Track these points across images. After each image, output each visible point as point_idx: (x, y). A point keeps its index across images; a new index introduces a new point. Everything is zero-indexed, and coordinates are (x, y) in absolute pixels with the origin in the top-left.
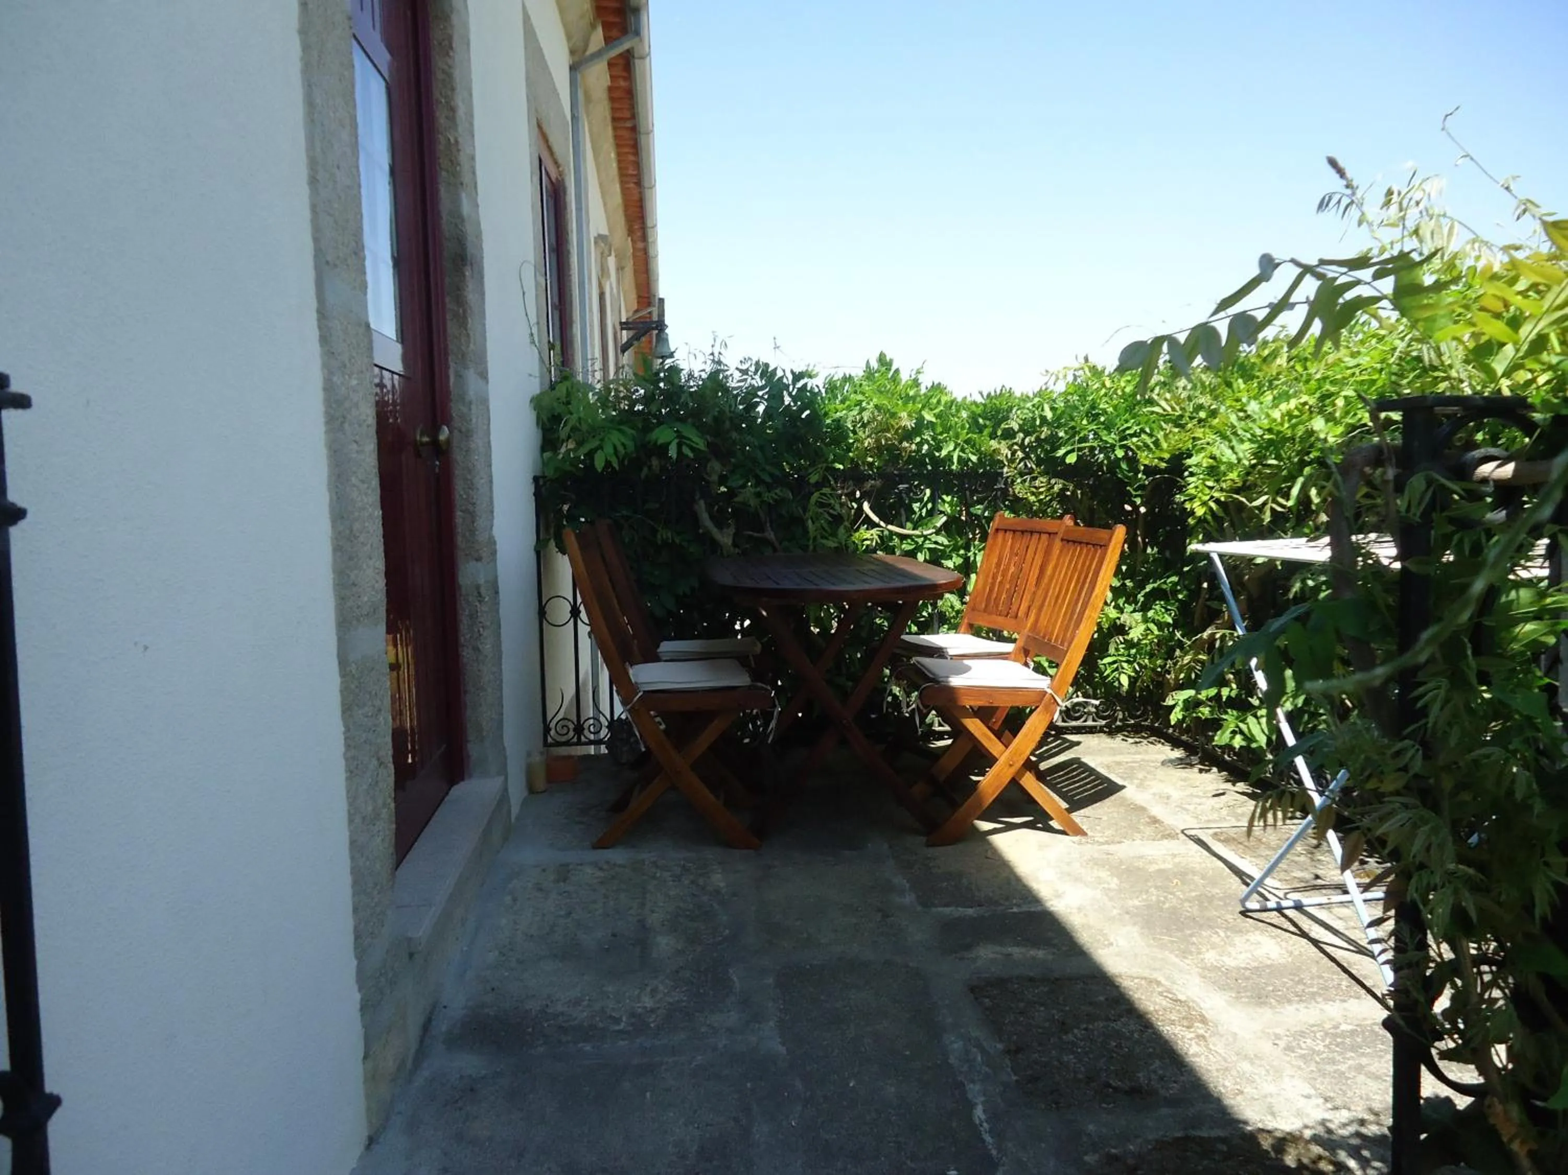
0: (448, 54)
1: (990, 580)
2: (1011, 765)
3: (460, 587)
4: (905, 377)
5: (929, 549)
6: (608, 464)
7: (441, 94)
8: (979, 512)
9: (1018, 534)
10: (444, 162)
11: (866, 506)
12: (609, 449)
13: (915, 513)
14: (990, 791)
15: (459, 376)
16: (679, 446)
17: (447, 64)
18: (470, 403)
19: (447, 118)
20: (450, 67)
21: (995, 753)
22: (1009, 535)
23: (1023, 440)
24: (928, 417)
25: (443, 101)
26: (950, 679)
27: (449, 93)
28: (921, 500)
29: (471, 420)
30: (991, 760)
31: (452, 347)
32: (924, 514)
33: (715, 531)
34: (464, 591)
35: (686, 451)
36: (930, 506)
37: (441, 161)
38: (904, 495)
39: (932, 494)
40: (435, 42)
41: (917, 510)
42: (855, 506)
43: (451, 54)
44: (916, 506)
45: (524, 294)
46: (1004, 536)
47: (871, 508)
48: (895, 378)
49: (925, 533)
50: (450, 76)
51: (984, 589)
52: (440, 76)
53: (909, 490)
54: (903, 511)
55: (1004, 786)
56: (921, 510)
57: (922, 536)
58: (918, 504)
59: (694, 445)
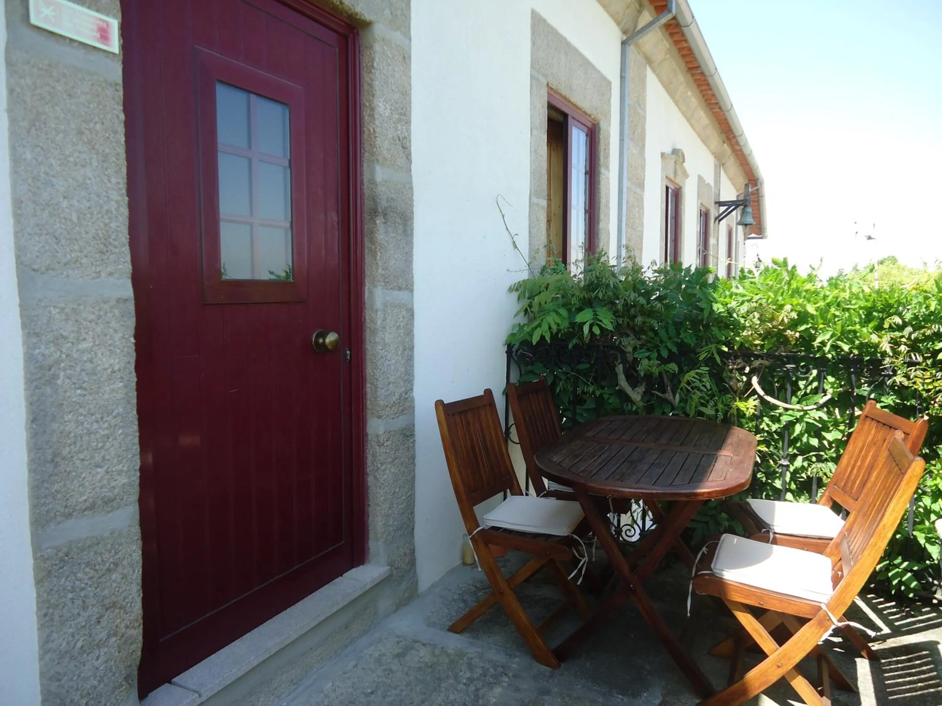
0: (371, 72)
1: (853, 462)
2: (779, 667)
3: (367, 435)
4: (803, 273)
5: (807, 423)
6: (542, 338)
7: (367, 100)
8: (865, 394)
9: (881, 425)
10: (367, 146)
11: (755, 380)
12: (545, 327)
13: (800, 389)
14: (757, 684)
15: (371, 292)
16: (591, 326)
17: (370, 78)
18: (377, 311)
19: (369, 115)
20: (372, 80)
21: (766, 650)
22: (874, 424)
23: (910, 334)
24: (811, 309)
25: (368, 104)
26: (724, 573)
27: (371, 98)
28: (807, 379)
29: (376, 322)
30: (760, 655)
31: (367, 272)
32: (808, 391)
33: (628, 390)
34: (369, 438)
35: (596, 330)
36: (815, 384)
37: (365, 146)
38: (791, 374)
39: (819, 375)
40: (364, 64)
41: (802, 387)
42: (745, 379)
43: (373, 71)
44: (802, 384)
45: (503, 216)
46: (870, 424)
47: (759, 383)
48: (792, 273)
49: (805, 408)
50: (371, 86)
51: (846, 470)
52: (366, 87)
53: (796, 370)
54: (789, 387)
55: (771, 683)
56: (806, 387)
57: (803, 410)
58: (804, 382)
59: (603, 326)
